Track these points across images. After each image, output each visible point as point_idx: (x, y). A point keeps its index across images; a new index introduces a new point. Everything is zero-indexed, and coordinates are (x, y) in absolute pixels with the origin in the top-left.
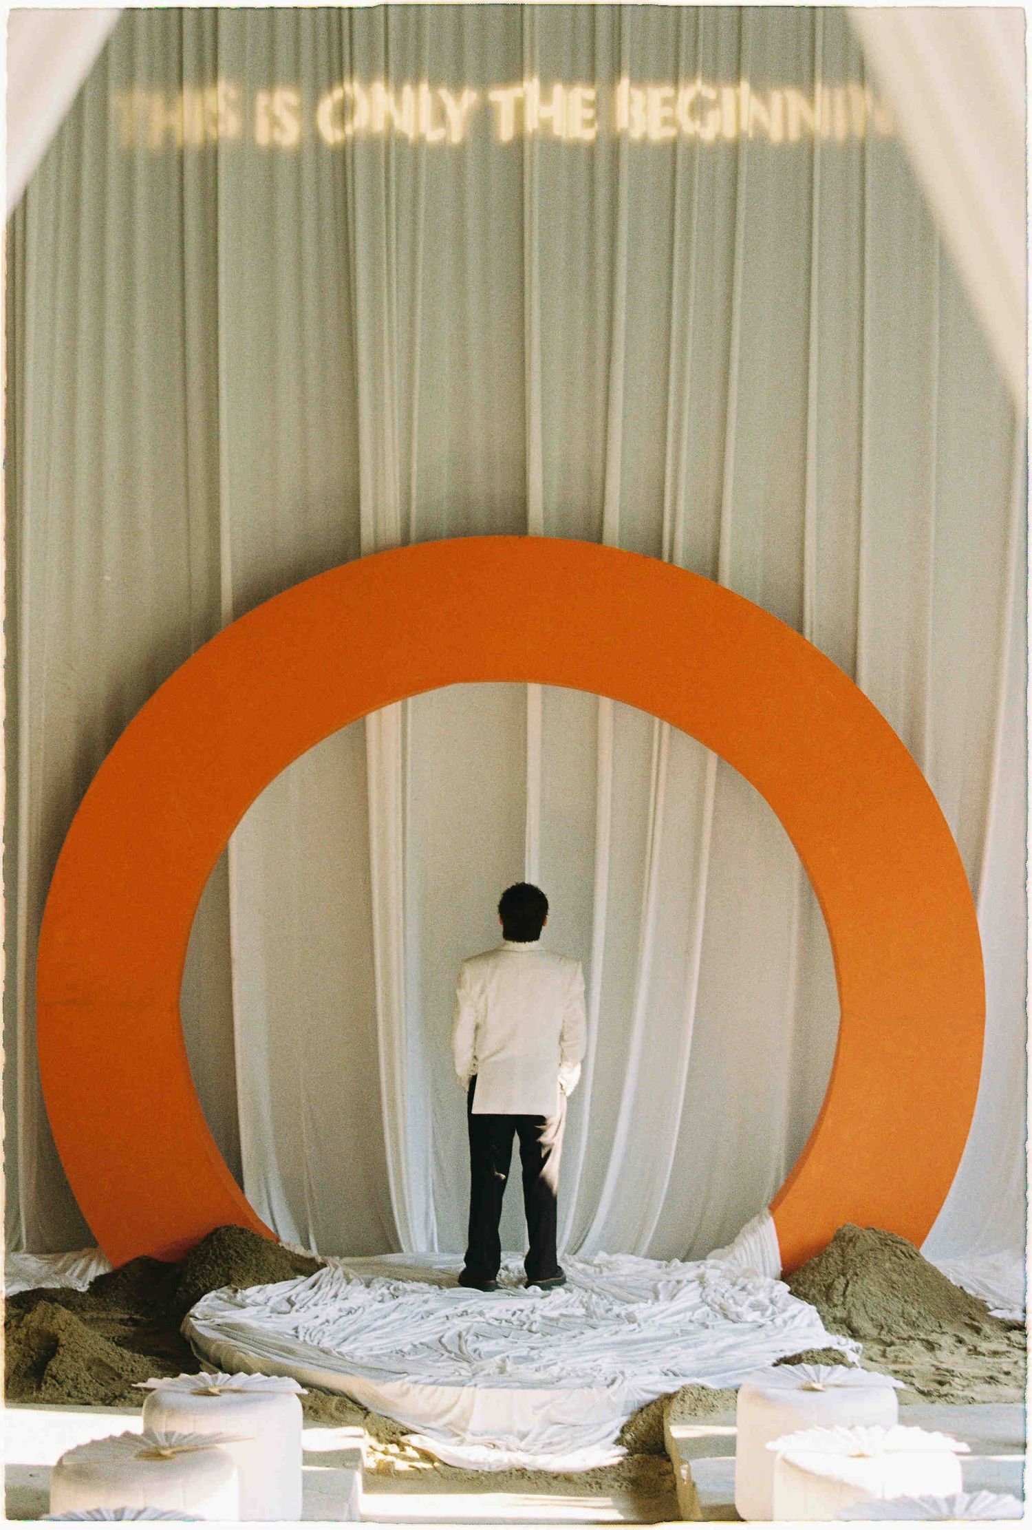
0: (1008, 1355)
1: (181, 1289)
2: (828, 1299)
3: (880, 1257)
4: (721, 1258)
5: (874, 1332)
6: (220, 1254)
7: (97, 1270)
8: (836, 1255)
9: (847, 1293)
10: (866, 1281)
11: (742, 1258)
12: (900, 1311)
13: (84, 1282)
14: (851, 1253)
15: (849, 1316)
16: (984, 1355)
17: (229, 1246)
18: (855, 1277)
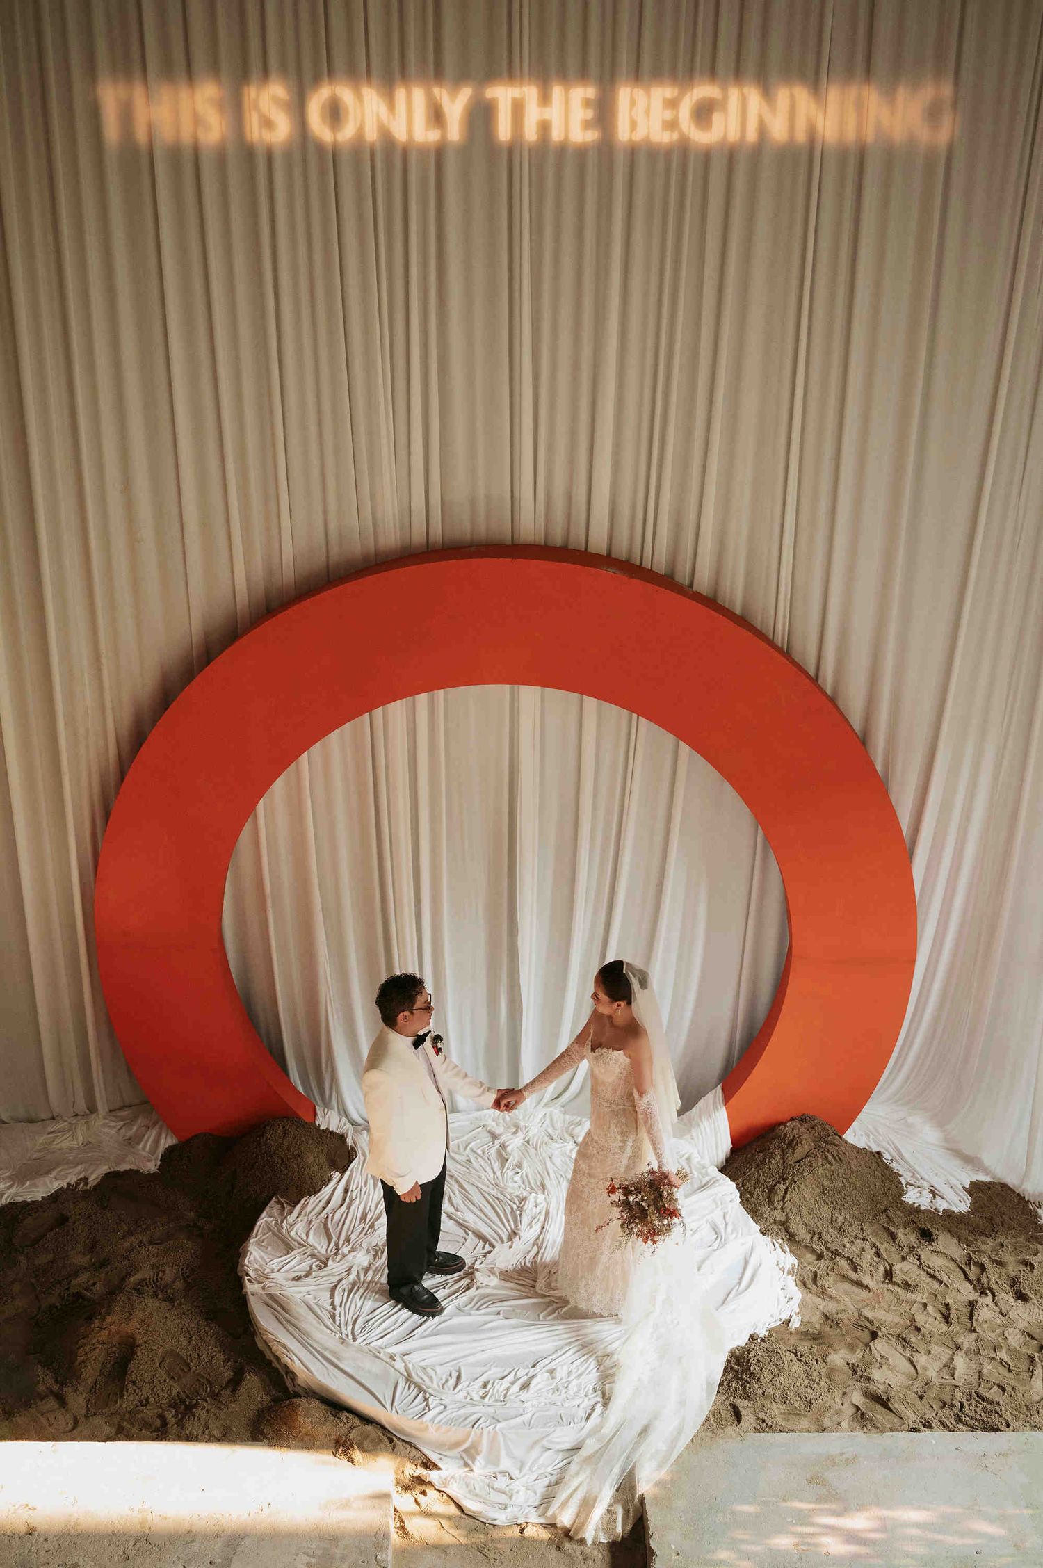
2: (768, 1205)
3: (815, 1162)
5: (807, 1237)
9: (786, 1199)
10: (802, 1187)
14: (791, 1159)
15: (787, 1219)
18: (793, 1184)
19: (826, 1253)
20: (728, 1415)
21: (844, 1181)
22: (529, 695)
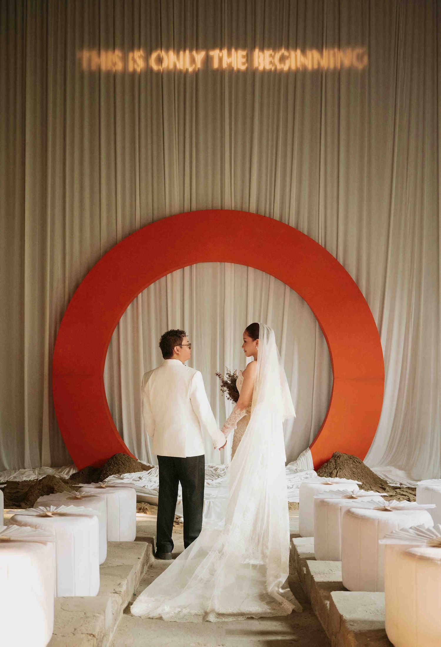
0: (396, 496)
1: (101, 475)
3: (349, 462)
4: (293, 465)
6: (116, 463)
7: (73, 472)
8: (333, 462)
9: (337, 475)
10: (344, 471)
11: (300, 465)
13: (69, 475)
14: (339, 462)
16: (387, 497)
17: (119, 460)
18: (340, 470)
21: (362, 470)
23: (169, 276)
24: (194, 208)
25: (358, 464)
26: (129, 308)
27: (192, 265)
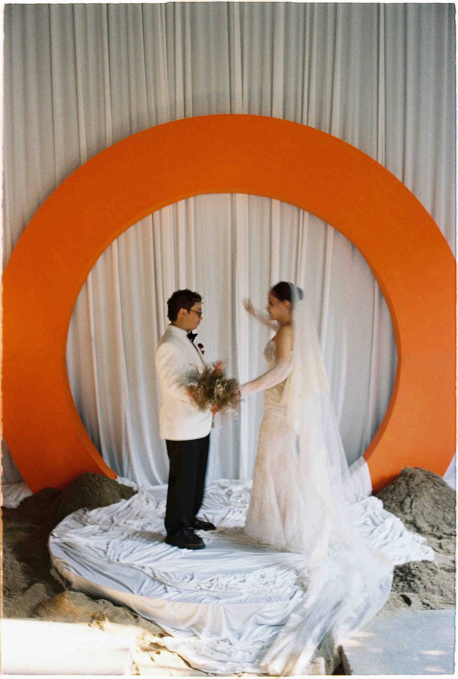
2: (402, 510)
3: (428, 486)
5: (429, 529)
9: (413, 506)
10: (422, 499)
12: (442, 517)
14: (412, 484)
15: (415, 520)
18: (415, 497)
19: (444, 536)
20: (401, 602)
22: (241, 199)
23: (157, 213)
24: (190, 114)
25: (441, 488)
26: (100, 262)
27: (189, 199)
